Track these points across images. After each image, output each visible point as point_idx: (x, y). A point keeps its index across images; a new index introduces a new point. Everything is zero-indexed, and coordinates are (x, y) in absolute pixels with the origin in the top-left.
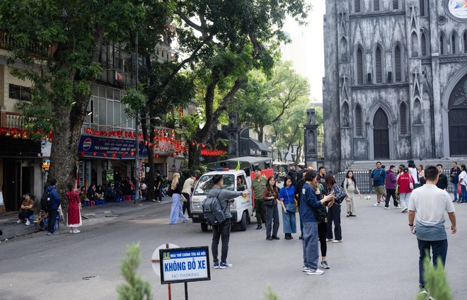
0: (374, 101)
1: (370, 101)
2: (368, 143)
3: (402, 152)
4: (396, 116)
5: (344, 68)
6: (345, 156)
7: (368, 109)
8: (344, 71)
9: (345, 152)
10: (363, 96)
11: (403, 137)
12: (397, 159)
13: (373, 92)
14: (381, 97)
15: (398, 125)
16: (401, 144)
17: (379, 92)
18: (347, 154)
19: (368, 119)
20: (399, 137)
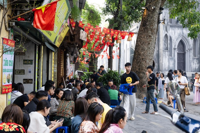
0: (179, 35)
1: (177, 35)
2: (175, 61)
3: (194, 68)
4: (191, 45)
5: (165, 13)
6: (165, 69)
7: (175, 40)
8: (165, 15)
9: (165, 66)
10: (173, 31)
11: (195, 59)
12: (192, 71)
13: (179, 29)
14: (183, 33)
15: (192, 51)
16: (194, 62)
17: (182, 30)
18: (166, 67)
19: (175, 46)
20: (193, 58)
